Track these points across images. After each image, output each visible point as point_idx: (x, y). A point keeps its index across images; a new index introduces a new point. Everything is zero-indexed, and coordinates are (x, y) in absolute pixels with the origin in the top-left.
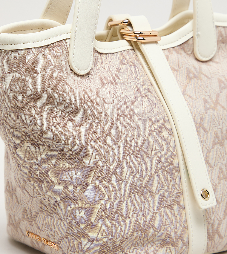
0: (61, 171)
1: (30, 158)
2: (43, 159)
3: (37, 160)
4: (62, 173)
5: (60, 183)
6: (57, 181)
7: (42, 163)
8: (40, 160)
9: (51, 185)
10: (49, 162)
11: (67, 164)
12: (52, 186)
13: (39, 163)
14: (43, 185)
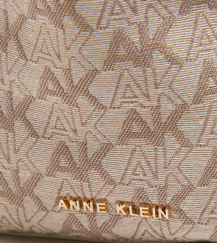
0: (195, 29)
1: (117, 9)
2: (150, 6)
3: (135, 11)
4: (198, 33)
5: (195, 58)
6: (189, 54)
7: (146, 18)
8: (141, 10)
9: (174, 66)
10: (164, 12)
11: (208, 10)
12: (175, 68)
13: (140, 17)
14: (149, 71)
